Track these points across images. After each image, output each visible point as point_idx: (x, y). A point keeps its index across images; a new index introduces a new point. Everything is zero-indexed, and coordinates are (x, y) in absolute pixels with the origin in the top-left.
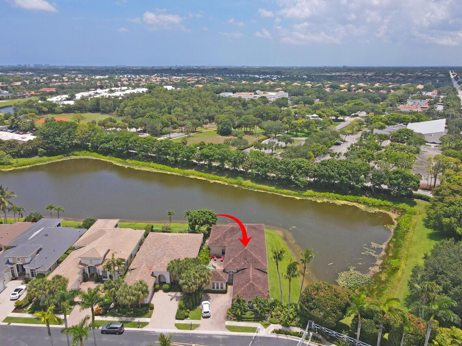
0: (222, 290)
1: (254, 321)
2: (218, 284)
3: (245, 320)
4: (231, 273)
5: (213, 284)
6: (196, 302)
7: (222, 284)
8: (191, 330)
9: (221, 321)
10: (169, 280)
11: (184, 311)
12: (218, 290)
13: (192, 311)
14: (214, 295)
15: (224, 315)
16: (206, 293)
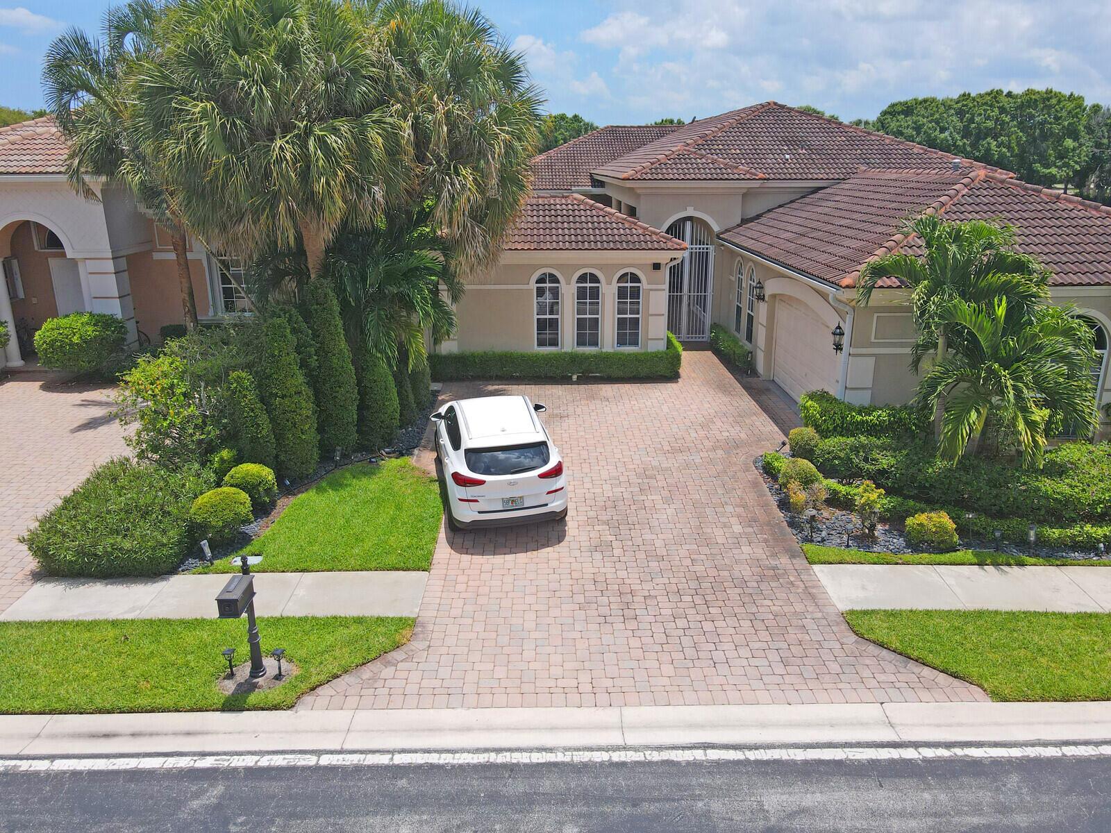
0: (628, 350)
2: (589, 293)
5: (549, 305)
7: (630, 293)
8: (233, 705)
9: (745, 571)
12: (589, 351)
14: (557, 390)
15: (745, 507)
16: (481, 383)
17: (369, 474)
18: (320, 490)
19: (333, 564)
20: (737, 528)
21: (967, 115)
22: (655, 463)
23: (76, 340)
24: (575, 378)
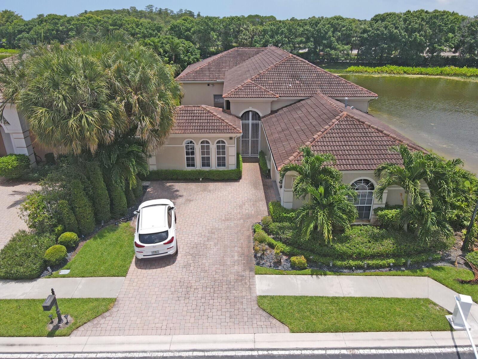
0: (221, 168)
1: (396, 267)
2: (205, 149)
3: (350, 268)
4: (250, 122)
5: (191, 152)
6: (112, 204)
7: (221, 148)
8: (51, 334)
9: (232, 277)
10: (23, 143)
11: (45, 239)
12: (206, 169)
13: (90, 242)
14: (193, 186)
15: (242, 248)
16: (165, 182)
17: (114, 230)
18: (95, 239)
19: (93, 274)
20: (236, 258)
21: (408, 22)
22: (217, 226)
23: (10, 167)
24: (201, 179)
